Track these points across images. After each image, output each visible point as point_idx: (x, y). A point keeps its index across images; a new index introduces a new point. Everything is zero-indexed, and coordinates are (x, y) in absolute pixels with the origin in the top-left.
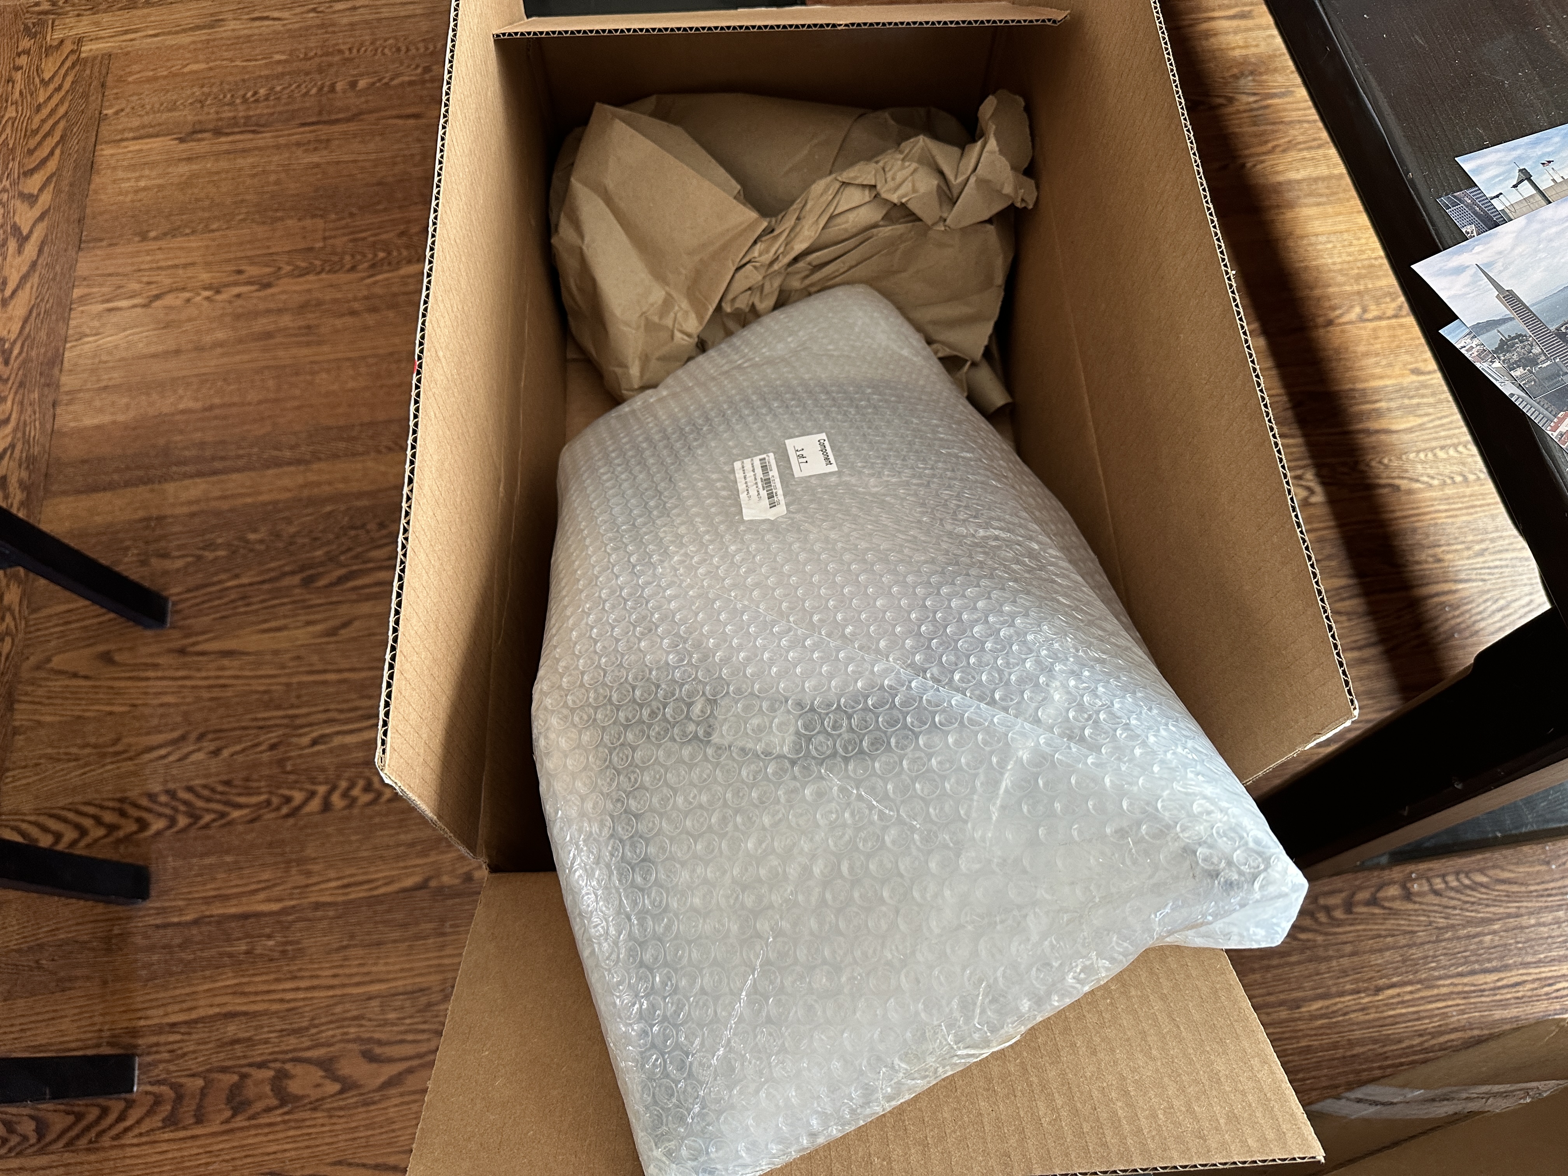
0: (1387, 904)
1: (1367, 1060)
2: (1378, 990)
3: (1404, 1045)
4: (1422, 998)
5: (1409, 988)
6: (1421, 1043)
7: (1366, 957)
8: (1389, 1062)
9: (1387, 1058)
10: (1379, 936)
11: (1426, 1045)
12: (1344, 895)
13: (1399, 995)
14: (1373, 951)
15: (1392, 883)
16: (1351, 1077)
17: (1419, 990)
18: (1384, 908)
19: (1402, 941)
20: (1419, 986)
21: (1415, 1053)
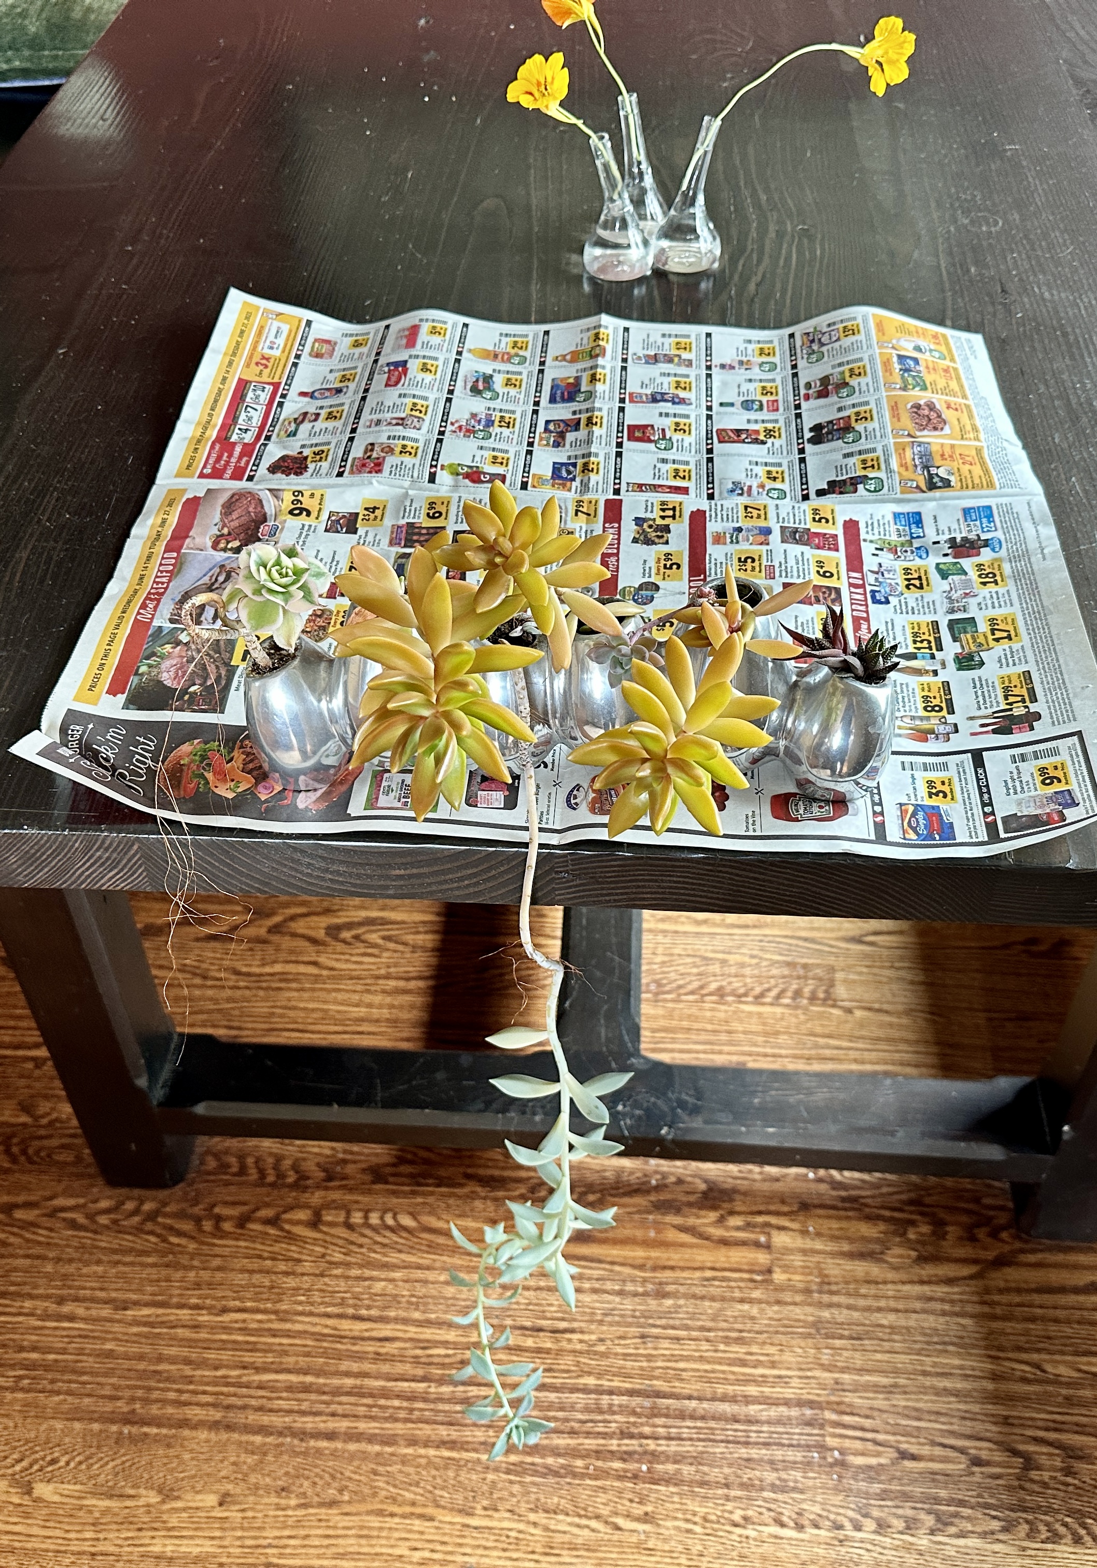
0: (287, 1227)
1: (167, 1380)
2: (225, 1310)
3: (219, 1373)
4: (270, 1330)
5: (259, 1317)
6: (240, 1376)
7: (231, 1275)
8: (191, 1387)
9: (191, 1383)
10: (260, 1257)
11: (244, 1379)
12: (245, 1208)
13: (244, 1321)
14: (243, 1271)
15: (306, 1206)
16: (140, 1393)
17: (269, 1321)
18: (282, 1229)
19: (282, 1267)
20: (273, 1317)
21: (227, 1385)
